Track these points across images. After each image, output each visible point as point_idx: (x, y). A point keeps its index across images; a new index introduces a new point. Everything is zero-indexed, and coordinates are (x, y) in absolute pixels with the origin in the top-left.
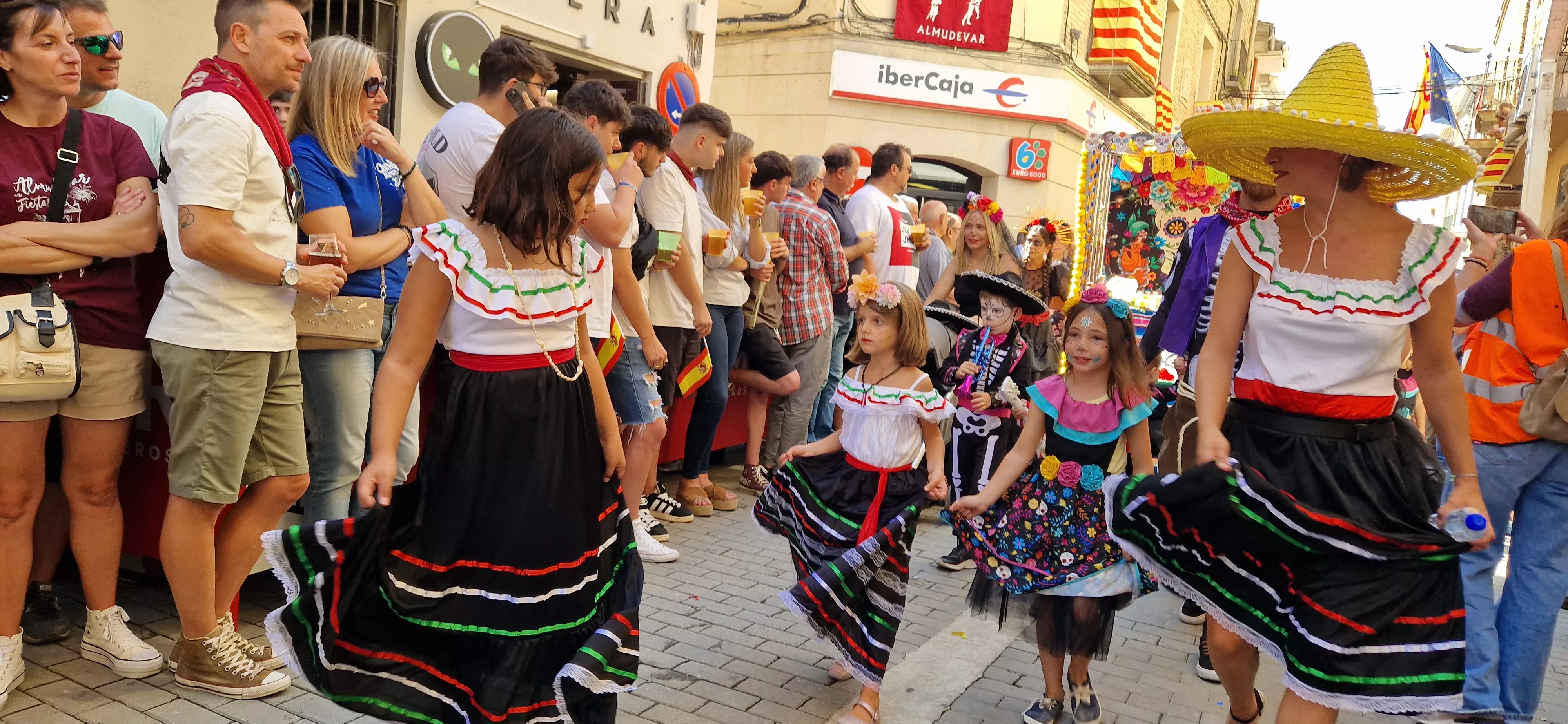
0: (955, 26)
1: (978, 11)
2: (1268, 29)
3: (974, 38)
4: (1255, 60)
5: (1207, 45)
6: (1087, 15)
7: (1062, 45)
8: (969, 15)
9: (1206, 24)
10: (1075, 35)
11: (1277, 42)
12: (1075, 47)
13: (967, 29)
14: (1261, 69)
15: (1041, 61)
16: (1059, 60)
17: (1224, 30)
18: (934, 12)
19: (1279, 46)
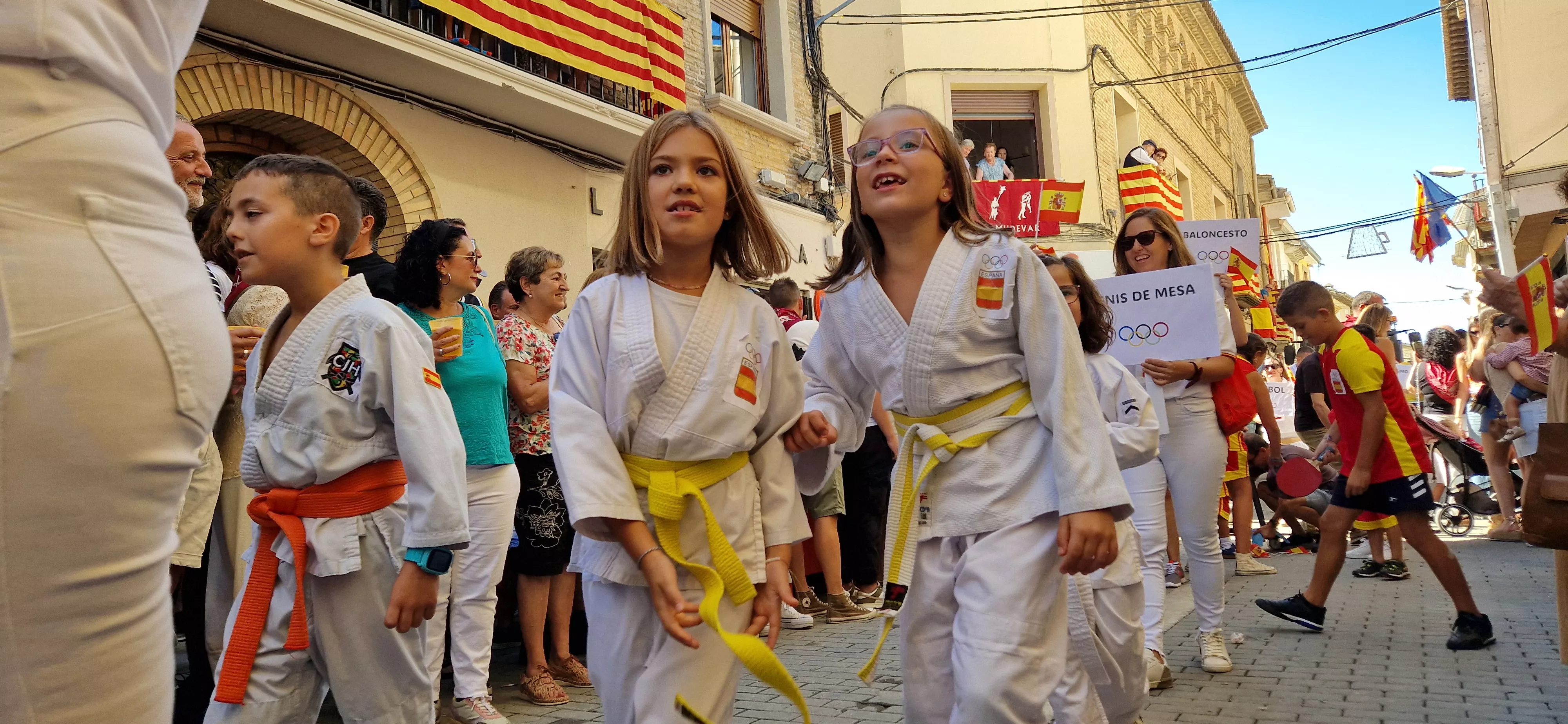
0: (1015, 221)
1: (1029, 207)
2: (1268, 181)
3: (1030, 228)
4: (1263, 209)
5: (1218, 203)
6: (1116, 197)
7: (1103, 223)
8: (1023, 211)
9: (1213, 186)
10: (1110, 213)
11: (1278, 190)
12: (1113, 223)
13: (1024, 222)
14: (1269, 215)
15: (1089, 238)
16: (1103, 235)
17: (1229, 188)
18: (994, 213)
19: (1282, 193)
